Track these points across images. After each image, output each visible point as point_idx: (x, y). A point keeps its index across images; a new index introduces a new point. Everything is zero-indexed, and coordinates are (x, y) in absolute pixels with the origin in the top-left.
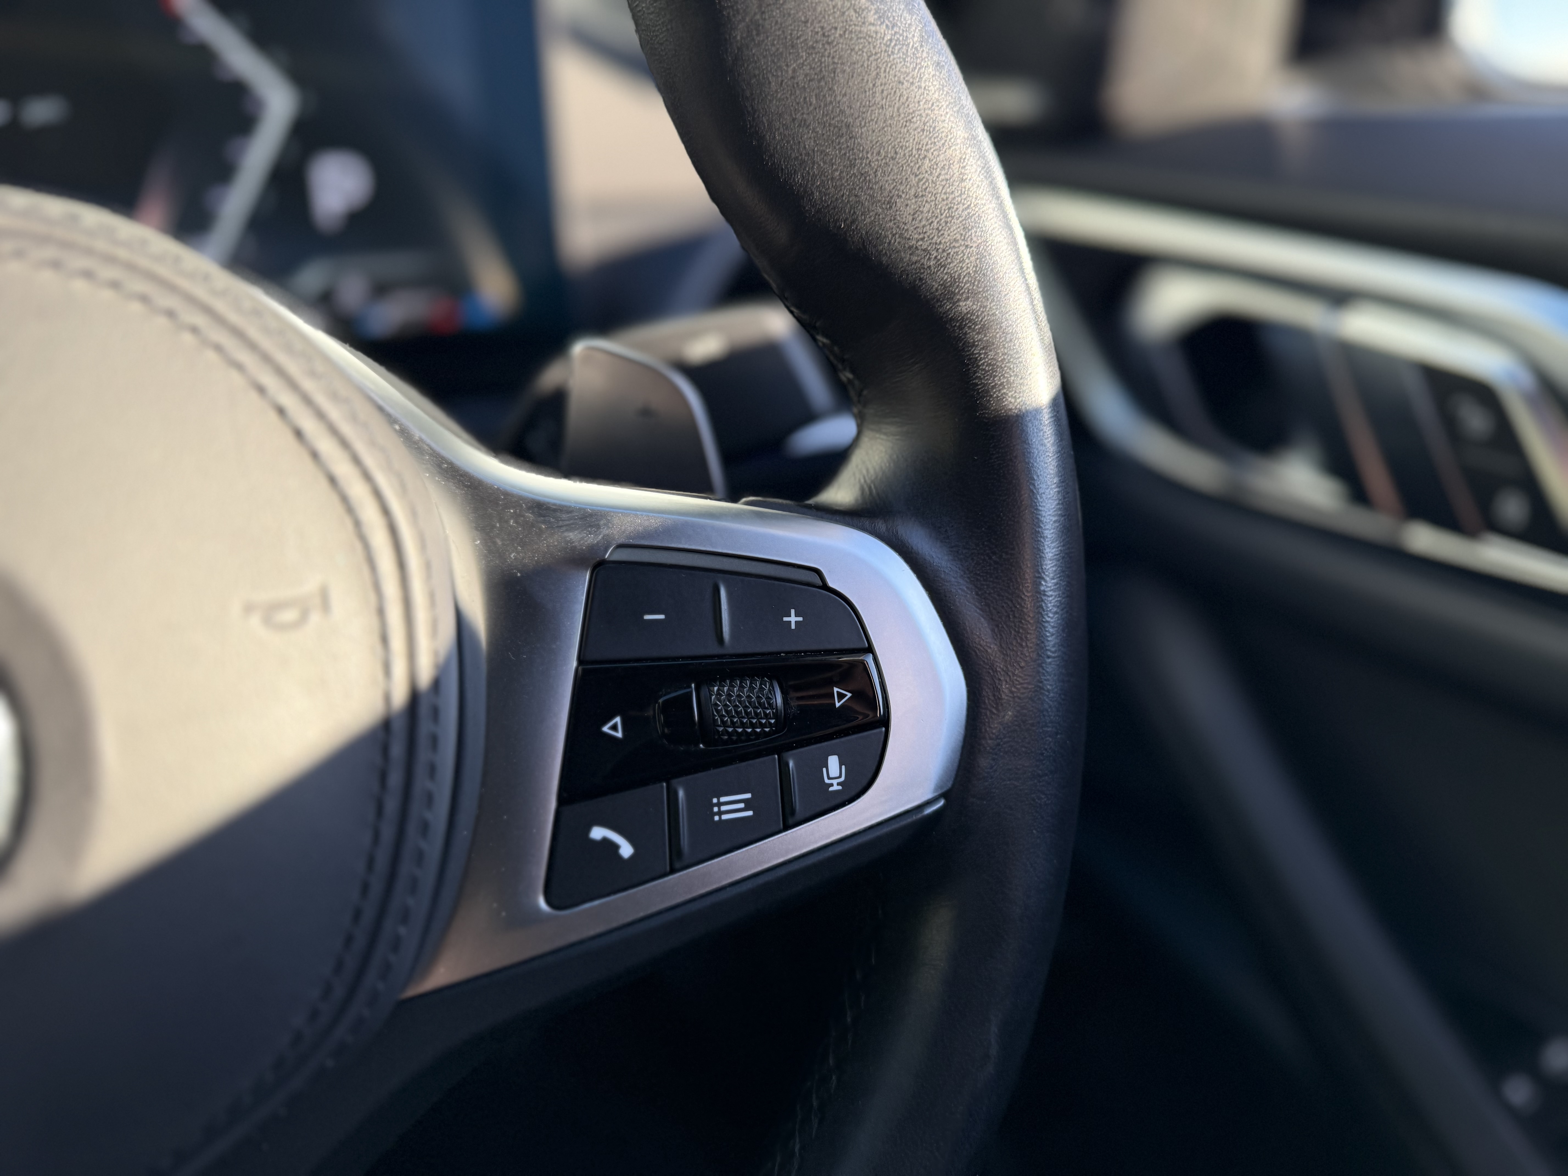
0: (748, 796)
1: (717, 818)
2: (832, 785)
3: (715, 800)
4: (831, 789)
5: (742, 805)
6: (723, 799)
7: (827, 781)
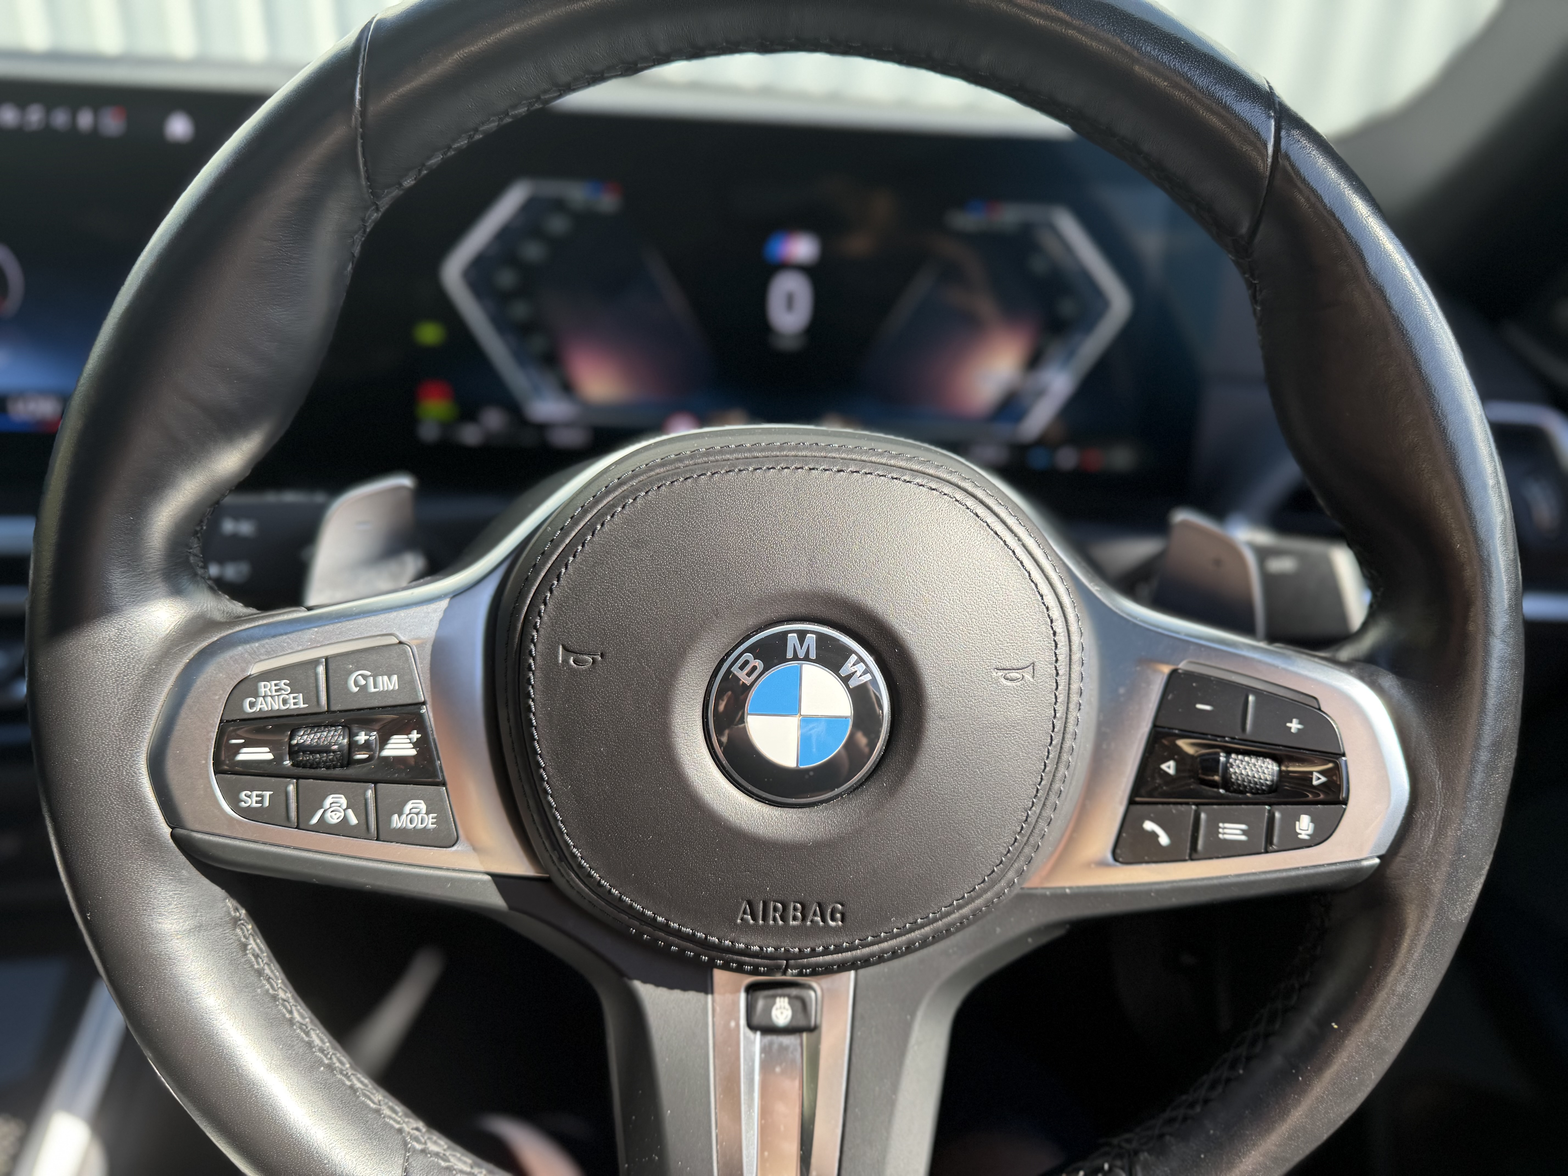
0: (1243, 827)
1: (1221, 836)
2: (1301, 834)
3: (1221, 825)
4: (1300, 836)
5: (1238, 832)
6: (1227, 825)
7: (1298, 830)
